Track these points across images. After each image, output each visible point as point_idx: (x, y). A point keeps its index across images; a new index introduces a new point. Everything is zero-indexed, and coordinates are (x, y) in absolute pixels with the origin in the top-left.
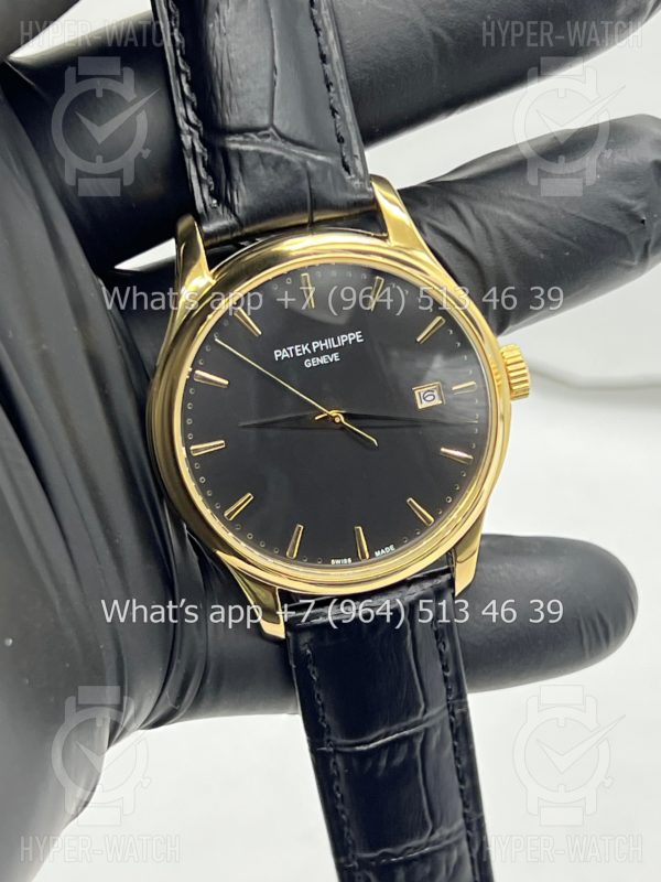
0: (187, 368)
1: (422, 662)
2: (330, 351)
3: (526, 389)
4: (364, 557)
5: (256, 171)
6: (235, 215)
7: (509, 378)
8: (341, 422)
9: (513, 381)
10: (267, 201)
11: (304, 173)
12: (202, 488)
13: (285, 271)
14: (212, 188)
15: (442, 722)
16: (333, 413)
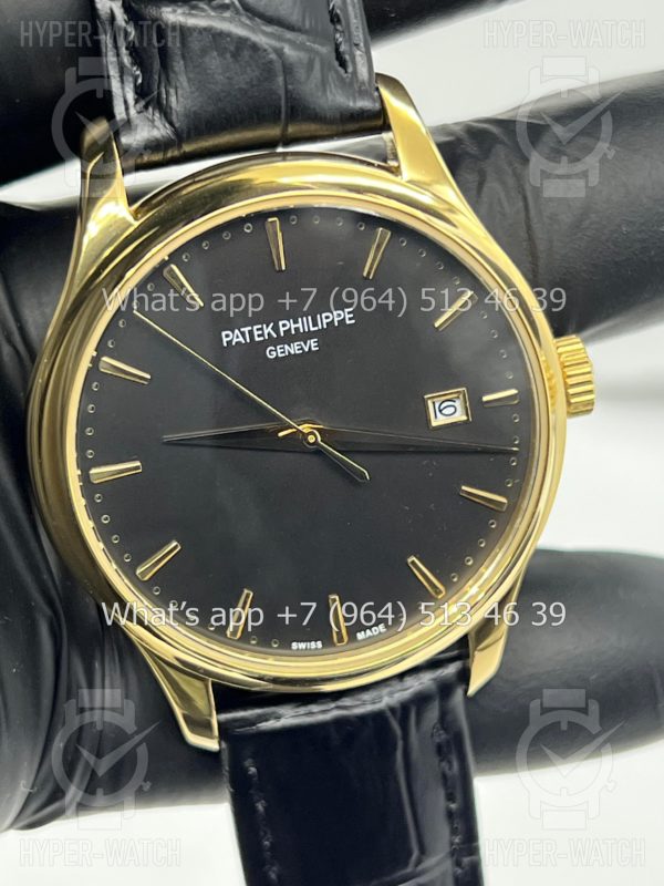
0: (90, 351)
1: (418, 788)
2: (306, 336)
3: (591, 403)
4: (340, 639)
5: (207, 59)
6: (171, 124)
7: (567, 386)
8: (316, 443)
9: (571, 391)
10: (220, 105)
11: (278, 67)
12: (103, 532)
13: (243, 213)
14: (140, 81)
15: (444, 874)
16: (305, 428)
